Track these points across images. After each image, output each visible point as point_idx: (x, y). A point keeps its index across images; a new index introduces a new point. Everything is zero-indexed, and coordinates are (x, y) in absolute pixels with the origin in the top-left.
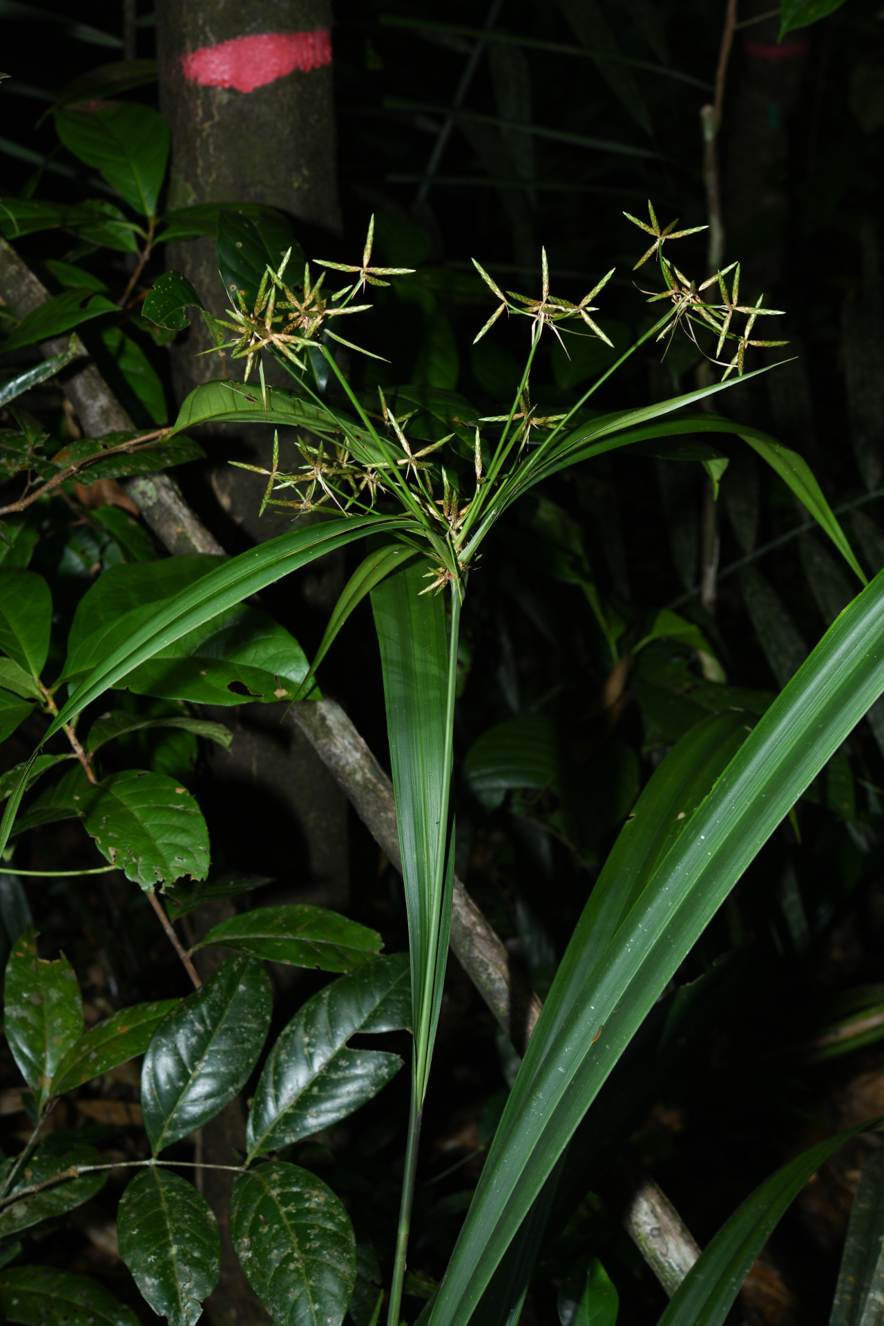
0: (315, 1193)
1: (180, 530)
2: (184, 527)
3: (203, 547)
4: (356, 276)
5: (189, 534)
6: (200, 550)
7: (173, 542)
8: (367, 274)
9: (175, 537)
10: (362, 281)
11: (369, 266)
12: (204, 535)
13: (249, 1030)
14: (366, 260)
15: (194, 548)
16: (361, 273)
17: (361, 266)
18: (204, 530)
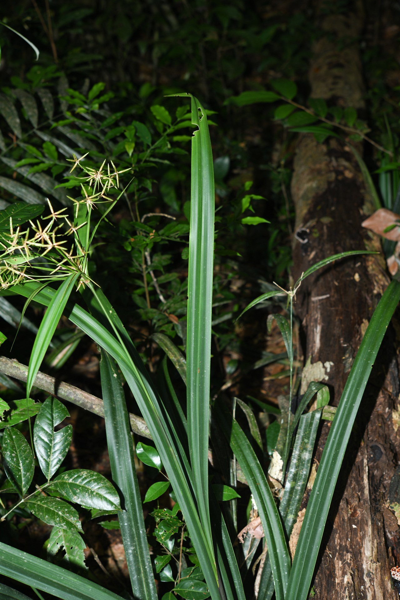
0: (82, 473)
13: (24, 446)
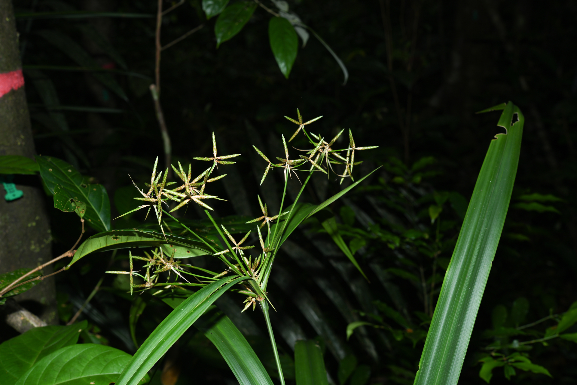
1: (22, 318)
2: (24, 316)
3: (37, 324)
4: (212, 162)
5: (28, 319)
6: (36, 326)
7: (20, 325)
8: (217, 160)
9: (21, 322)
10: (215, 164)
11: (217, 156)
12: (35, 318)
14: (215, 153)
15: (33, 326)
16: (215, 160)
17: (214, 157)
18: (34, 316)
